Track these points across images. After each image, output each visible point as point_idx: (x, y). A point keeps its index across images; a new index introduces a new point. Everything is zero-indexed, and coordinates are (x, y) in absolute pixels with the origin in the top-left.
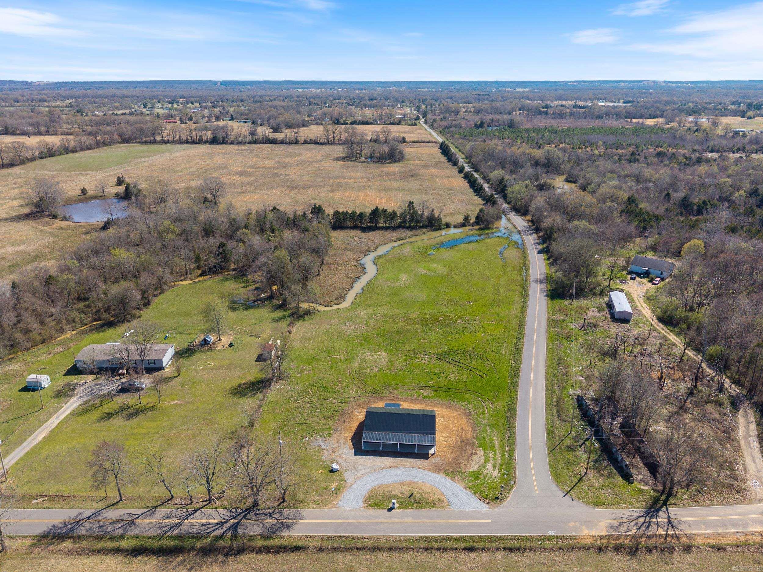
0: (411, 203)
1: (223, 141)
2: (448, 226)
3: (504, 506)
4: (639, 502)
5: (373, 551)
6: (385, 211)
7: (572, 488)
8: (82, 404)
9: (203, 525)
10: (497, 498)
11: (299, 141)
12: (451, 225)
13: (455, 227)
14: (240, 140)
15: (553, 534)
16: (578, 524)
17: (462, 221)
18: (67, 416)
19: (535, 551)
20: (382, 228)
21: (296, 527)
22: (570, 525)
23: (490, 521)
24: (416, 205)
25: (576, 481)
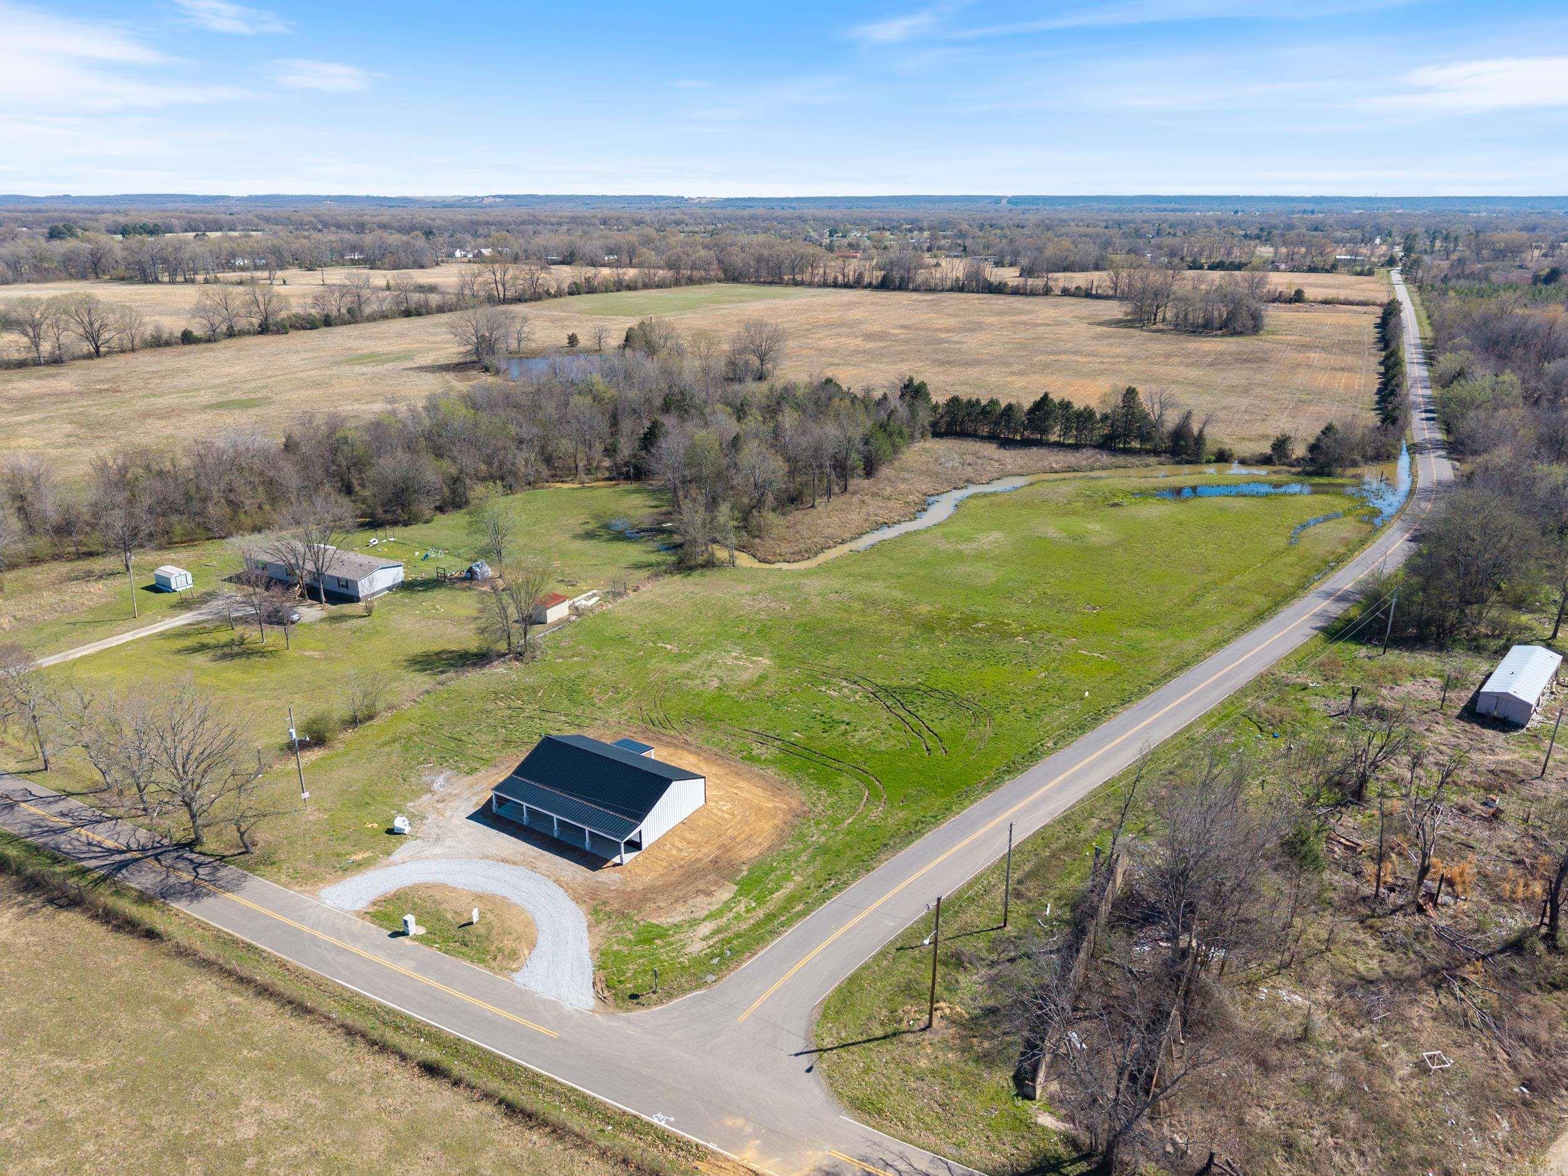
0: (1131, 393)
1: (900, 285)
2: (1223, 457)
3: (629, 1021)
4: (993, 1150)
5: (260, 994)
6: (1066, 405)
7: (844, 1046)
8: (190, 624)
9: (89, 844)
10: (634, 997)
11: (1051, 290)
12: (1231, 455)
13: (1243, 462)
14: (932, 285)
15: (663, 1124)
16: (749, 1129)
17: (1269, 451)
18: (150, 636)
19: (561, 1138)
20: (1058, 445)
21: (208, 901)
22: (728, 1122)
23: (555, 1035)
24: (1142, 397)
25: (879, 1033)
